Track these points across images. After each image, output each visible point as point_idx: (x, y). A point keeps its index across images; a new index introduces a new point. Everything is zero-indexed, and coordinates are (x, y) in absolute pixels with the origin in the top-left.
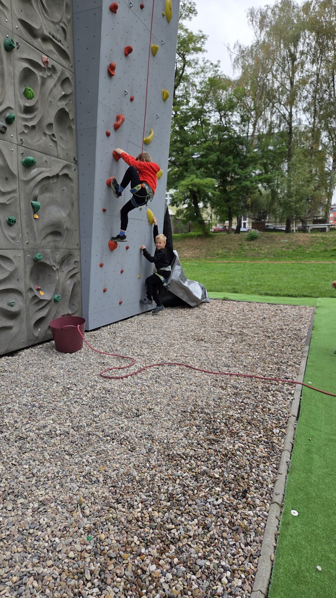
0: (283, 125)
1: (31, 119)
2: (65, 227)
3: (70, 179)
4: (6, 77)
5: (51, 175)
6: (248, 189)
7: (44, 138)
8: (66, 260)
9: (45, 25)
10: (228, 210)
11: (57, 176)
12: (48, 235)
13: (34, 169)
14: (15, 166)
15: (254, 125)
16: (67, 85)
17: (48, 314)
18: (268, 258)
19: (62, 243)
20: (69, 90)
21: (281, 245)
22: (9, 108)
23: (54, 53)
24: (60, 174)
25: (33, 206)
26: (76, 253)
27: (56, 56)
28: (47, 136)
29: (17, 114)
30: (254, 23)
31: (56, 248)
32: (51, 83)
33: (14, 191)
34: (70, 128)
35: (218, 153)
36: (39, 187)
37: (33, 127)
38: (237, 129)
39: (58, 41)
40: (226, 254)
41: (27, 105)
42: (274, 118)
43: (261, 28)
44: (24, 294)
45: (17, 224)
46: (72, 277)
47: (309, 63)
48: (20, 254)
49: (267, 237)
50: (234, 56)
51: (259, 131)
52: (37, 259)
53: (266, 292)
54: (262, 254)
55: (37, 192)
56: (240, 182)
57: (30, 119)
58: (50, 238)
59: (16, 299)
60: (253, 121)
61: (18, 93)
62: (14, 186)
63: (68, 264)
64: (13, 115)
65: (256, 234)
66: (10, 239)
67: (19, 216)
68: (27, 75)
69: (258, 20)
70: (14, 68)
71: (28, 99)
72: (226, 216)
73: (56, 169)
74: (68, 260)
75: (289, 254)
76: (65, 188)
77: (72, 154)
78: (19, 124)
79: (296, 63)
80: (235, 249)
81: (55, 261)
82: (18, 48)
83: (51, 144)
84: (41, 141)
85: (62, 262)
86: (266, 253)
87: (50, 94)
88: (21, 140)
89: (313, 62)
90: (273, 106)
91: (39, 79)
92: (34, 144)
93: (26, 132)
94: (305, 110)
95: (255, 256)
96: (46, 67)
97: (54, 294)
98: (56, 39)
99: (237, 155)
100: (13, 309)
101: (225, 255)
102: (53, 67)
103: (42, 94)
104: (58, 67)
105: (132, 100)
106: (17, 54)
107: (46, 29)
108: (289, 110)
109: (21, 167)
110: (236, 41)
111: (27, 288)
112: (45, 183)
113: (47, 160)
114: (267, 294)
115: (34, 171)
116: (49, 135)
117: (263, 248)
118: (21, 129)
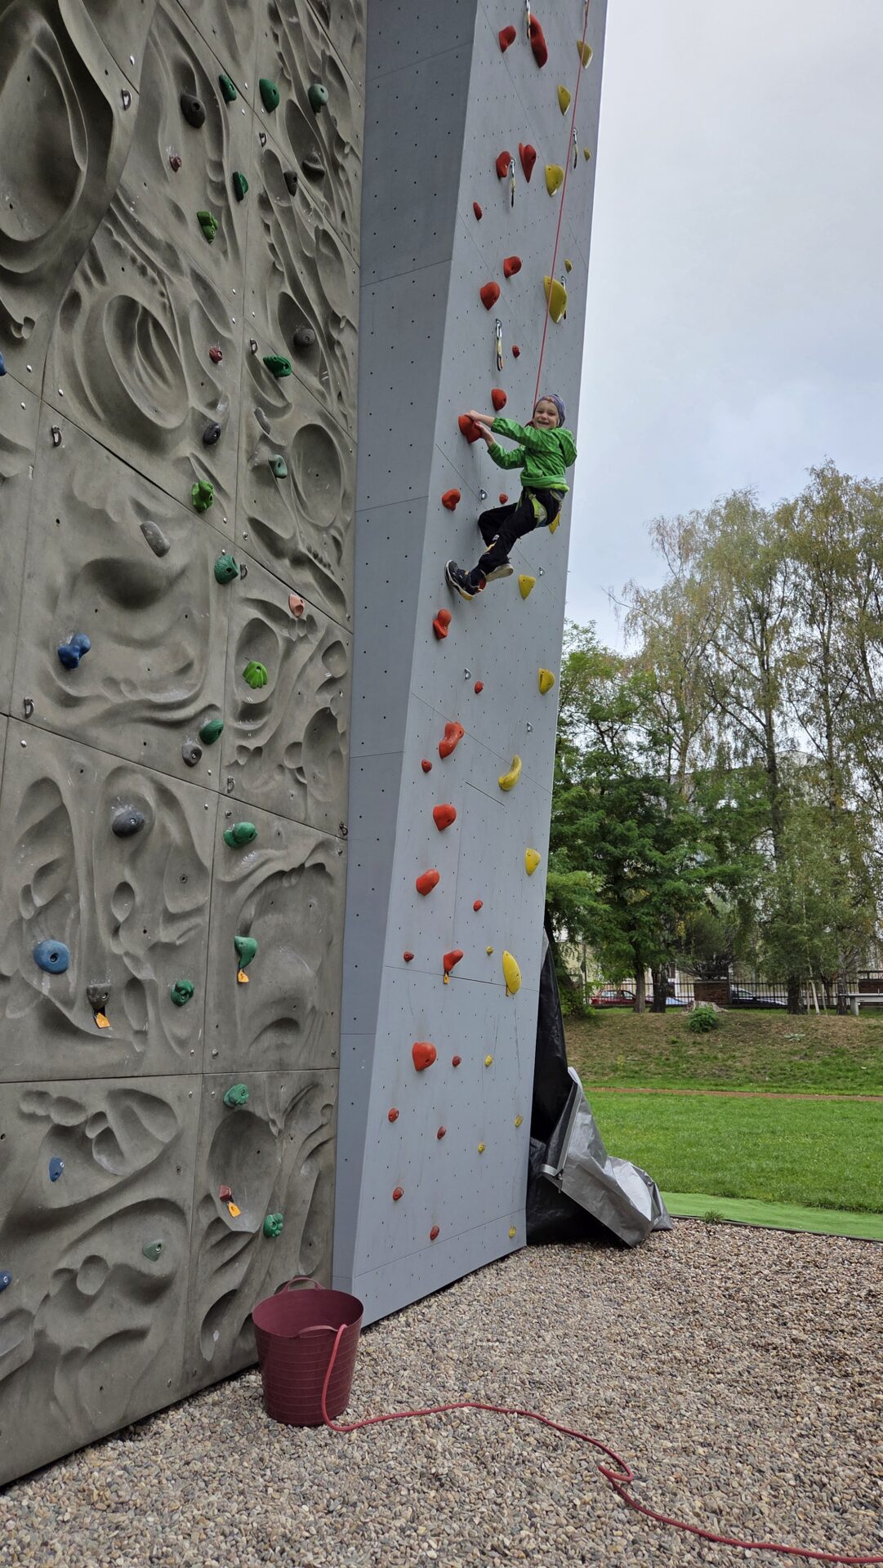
0: (752, 751)
1: (255, 733)
2: (309, 1006)
3: (329, 877)
4: (212, 638)
5: (287, 868)
6: (681, 899)
7: (278, 777)
8: (303, 1101)
9: (301, 532)
10: (633, 951)
11: (300, 870)
12: (266, 1029)
13: (251, 852)
14: (208, 846)
15: (682, 752)
16: (336, 657)
17: (246, 1281)
18: (757, 1082)
19: (298, 1050)
20: (338, 668)
21: (786, 1048)
22: (211, 707)
23: (315, 589)
24: (307, 865)
25: (239, 951)
26: (327, 1080)
27: (318, 596)
28: (287, 771)
29: (226, 719)
30: (667, 547)
31: (282, 1067)
32: (304, 652)
33: (198, 911)
34: (336, 753)
35: (602, 813)
36: (256, 899)
37: (259, 750)
38: (641, 759)
39: (325, 566)
40: (637, 1069)
41: (251, 700)
42: (729, 736)
43: (685, 555)
44: (189, 1217)
45: (196, 1001)
46: (314, 1153)
47: (803, 624)
48: (194, 1088)
49: (745, 1024)
50: (625, 612)
51: (694, 765)
52: (234, 1103)
53: (820, 1195)
54: (737, 1071)
55: (251, 911)
56: (659, 881)
57: (252, 731)
58: (270, 1038)
59: (166, 1233)
60: (679, 742)
61: (232, 672)
62: (202, 898)
63: (306, 1115)
64: (220, 723)
65: (714, 1016)
66: (173, 1044)
67: (203, 978)
68: (255, 633)
69: (675, 542)
70: (230, 620)
71: (254, 688)
72: (628, 966)
73: (298, 853)
74: (306, 1102)
75: (813, 1072)
76: (314, 901)
77: (336, 816)
78: (228, 743)
79: (770, 623)
80: (661, 1054)
81: (275, 1108)
82: (242, 578)
83: (293, 792)
84: (272, 784)
85: (295, 1108)
86: (748, 1070)
87: (299, 676)
88: (229, 781)
89: (811, 622)
90: (724, 711)
91: (281, 643)
92: (256, 791)
93: (241, 762)
94: (805, 721)
95: (719, 1076)
96: (296, 619)
97: (268, 1213)
98: (321, 561)
99: (648, 817)
100: (157, 1269)
101: (636, 1072)
102: (310, 618)
103: (283, 679)
104: (321, 619)
105: (478, 690)
106: (240, 589)
107: (303, 542)
108: (764, 721)
109: (221, 847)
110: (628, 581)
111: (200, 1197)
112: (270, 887)
113: (281, 829)
114: (827, 1205)
115: (250, 859)
116: (291, 770)
117: (737, 1054)
118: (231, 755)
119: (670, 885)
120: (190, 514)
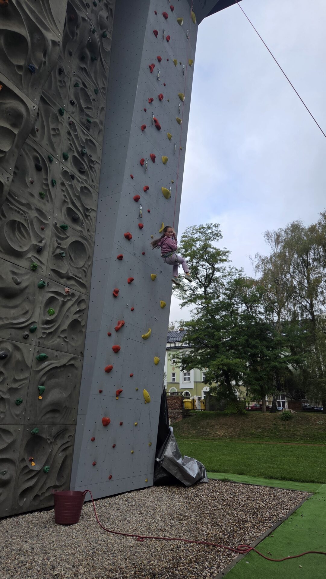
0: (305, 314)
1: (49, 328)
2: (64, 406)
3: (77, 368)
4: (36, 303)
5: (59, 365)
7: (58, 340)
8: (61, 434)
9: (70, 270)
10: (260, 389)
11: (64, 366)
12: (48, 412)
13: (46, 362)
14: (30, 361)
15: (279, 313)
16: (83, 303)
17: (35, 484)
18: (304, 440)
19: (60, 419)
20: (83, 306)
21: (317, 427)
22: (34, 322)
23: (75, 285)
24: (67, 364)
25: (39, 390)
26: (71, 428)
27: (76, 287)
29: (39, 326)
30: (270, 241)
32: (69, 304)
33: (25, 379)
34: (81, 331)
35: (246, 337)
36: (47, 375)
37: (50, 333)
38: (263, 317)
40: (260, 434)
41: (48, 319)
42: (297, 308)
44: (17, 465)
45: (23, 404)
46: (65, 450)
48: (20, 429)
51: (284, 319)
52: (34, 433)
55: (44, 379)
57: (48, 328)
58: (49, 415)
59: (9, 468)
61: (43, 312)
62: (27, 375)
63: (63, 438)
64: (36, 326)
65: (290, 414)
66: (14, 416)
67: (26, 398)
68: (51, 300)
69: (274, 239)
70: (42, 298)
71: (50, 315)
72: (259, 395)
73: (64, 361)
74: (63, 434)
76: (70, 375)
77: (79, 350)
78: (39, 332)
79: (310, 267)
80: (270, 429)
81: (50, 435)
82: (47, 286)
83: (63, 344)
84: (56, 342)
85: (58, 435)
86: (302, 435)
87: (67, 310)
88: (39, 342)
90: (295, 299)
91: (61, 302)
92: (49, 344)
93: (44, 337)
94: (323, 303)
95: (290, 438)
96: (67, 295)
97: (45, 465)
98: (78, 277)
100: (4, 478)
101: (259, 436)
102: (73, 294)
103: (61, 312)
104: (77, 293)
105: (132, 310)
106: (46, 289)
107: (71, 273)
109: (35, 361)
110: (256, 253)
111: (21, 459)
112: (52, 371)
113: (57, 355)
116: (62, 338)
118: (40, 335)
120: (30, 271)
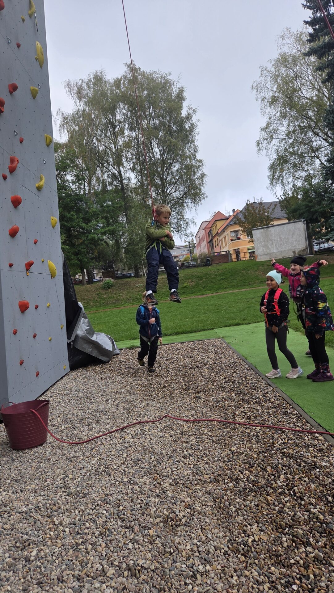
0: (115, 182)
6: (95, 242)
10: (79, 263)
15: (89, 184)
21: (137, 290)
30: (73, 94)
35: (61, 210)
38: (73, 187)
42: (105, 177)
43: (80, 99)
47: (128, 130)
49: (122, 284)
51: (94, 189)
54: (121, 300)
56: (86, 235)
60: (87, 179)
65: (111, 283)
69: (75, 92)
72: (78, 269)
90: (103, 166)
94: (133, 169)
95: (116, 303)
105: (21, 141)
108: (118, 170)
117: (120, 294)
119: (90, 236)
